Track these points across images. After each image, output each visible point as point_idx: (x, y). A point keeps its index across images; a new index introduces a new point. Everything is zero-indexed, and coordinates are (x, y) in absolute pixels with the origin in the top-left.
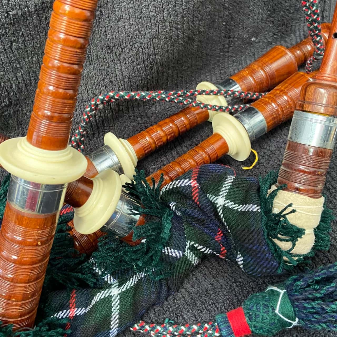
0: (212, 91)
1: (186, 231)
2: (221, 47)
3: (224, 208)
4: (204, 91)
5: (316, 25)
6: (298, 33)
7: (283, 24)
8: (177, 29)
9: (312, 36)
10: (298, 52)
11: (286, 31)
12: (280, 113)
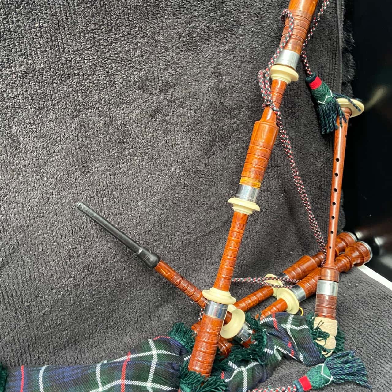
0: (275, 278)
1: (273, 341)
2: (275, 257)
3: (291, 329)
4: (271, 278)
5: (322, 244)
6: (315, 250)
7: (307, 245)
8: (254, 247)
9: (322, 249)
10: (317, 259)
11: (309, 248)
12: (312, 288)
